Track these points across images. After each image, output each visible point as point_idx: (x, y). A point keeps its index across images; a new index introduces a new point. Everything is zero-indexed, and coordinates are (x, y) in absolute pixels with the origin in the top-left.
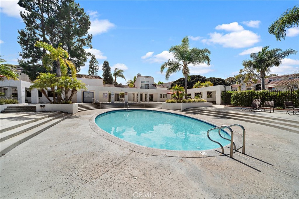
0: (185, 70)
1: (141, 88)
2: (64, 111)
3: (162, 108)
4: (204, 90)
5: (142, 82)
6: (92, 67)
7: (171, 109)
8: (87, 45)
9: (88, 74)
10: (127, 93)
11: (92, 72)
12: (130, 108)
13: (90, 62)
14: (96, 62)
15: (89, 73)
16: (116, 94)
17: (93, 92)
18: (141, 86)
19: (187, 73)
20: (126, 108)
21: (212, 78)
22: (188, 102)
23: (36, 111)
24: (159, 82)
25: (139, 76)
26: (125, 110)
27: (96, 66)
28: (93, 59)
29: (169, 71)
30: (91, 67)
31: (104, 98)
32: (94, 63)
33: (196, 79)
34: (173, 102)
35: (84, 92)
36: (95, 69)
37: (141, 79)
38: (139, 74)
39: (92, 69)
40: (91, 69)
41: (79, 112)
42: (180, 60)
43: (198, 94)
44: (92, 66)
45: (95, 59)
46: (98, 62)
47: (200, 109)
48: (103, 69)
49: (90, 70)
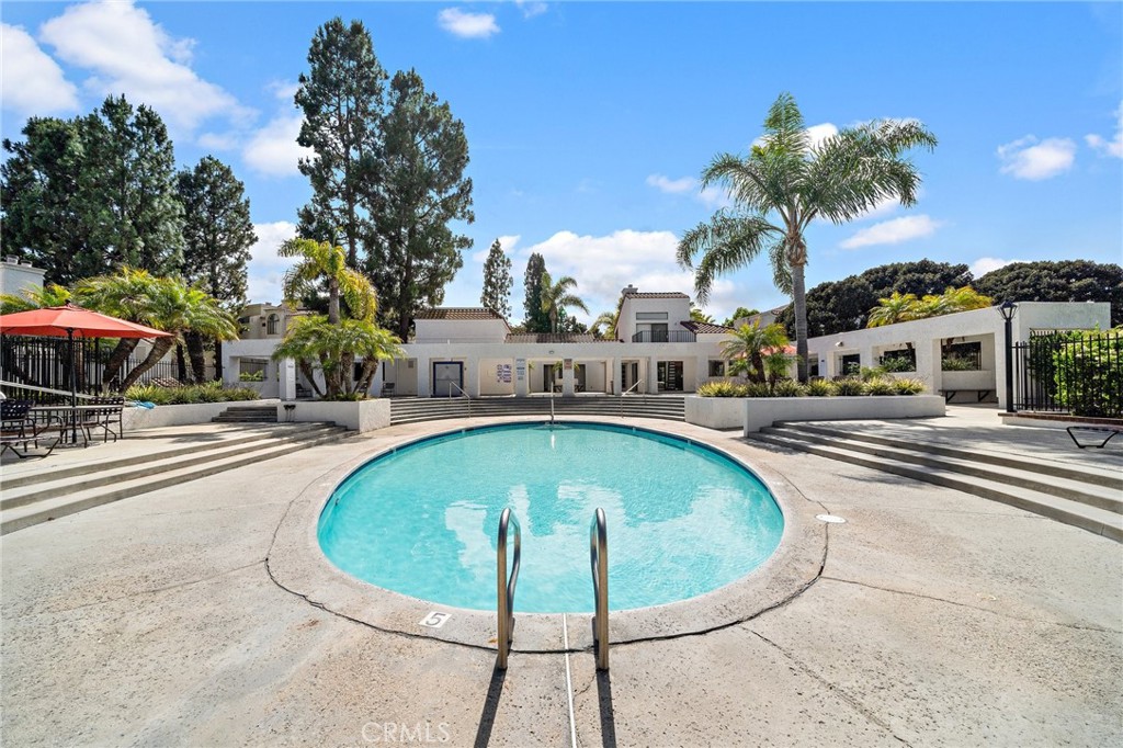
0: (791, 249)
1: (637, 338)
2: (337, 423)
3: (684, 420)
4: (927, 334)
5: (639, 316)
6: (493, 280)
7: (713, 424)
8: (459, 215)
9: (482, 306)
10: (571, 360)
11: (491, 297)
12: (557, 418)
13: (485, 265)
14: (503, 262)
15: (484, 299)
16: (545, 366)
17: (461, 363)
18: (634, 333)
19: (801, 260)
20: (548, 418)
21: (1021, 266)
22: (810, 395)
23: (276, 421)
24: (739, 311)
25: (630, 293)
26: (542, 423)
27: (504, 278)
28: (493, 256)
29: (710, 263)
30: (488, 283)
31: (502, 381)
32: (498, 265)
33: (905, 281)
34: (723, 396)
35: (435, 363)
36: (501, 287)
37: (635, 306)
38: (631, 286)
39: (494, 286)
40: (489, 289)
41: (392, 424)
42: (764, 208)
43: (895, 354)
44: (491, 276)
45: (501, 252)
46: (508, 260)
47: (833, 426)
48: (526, 284)
49: (486, 293)
